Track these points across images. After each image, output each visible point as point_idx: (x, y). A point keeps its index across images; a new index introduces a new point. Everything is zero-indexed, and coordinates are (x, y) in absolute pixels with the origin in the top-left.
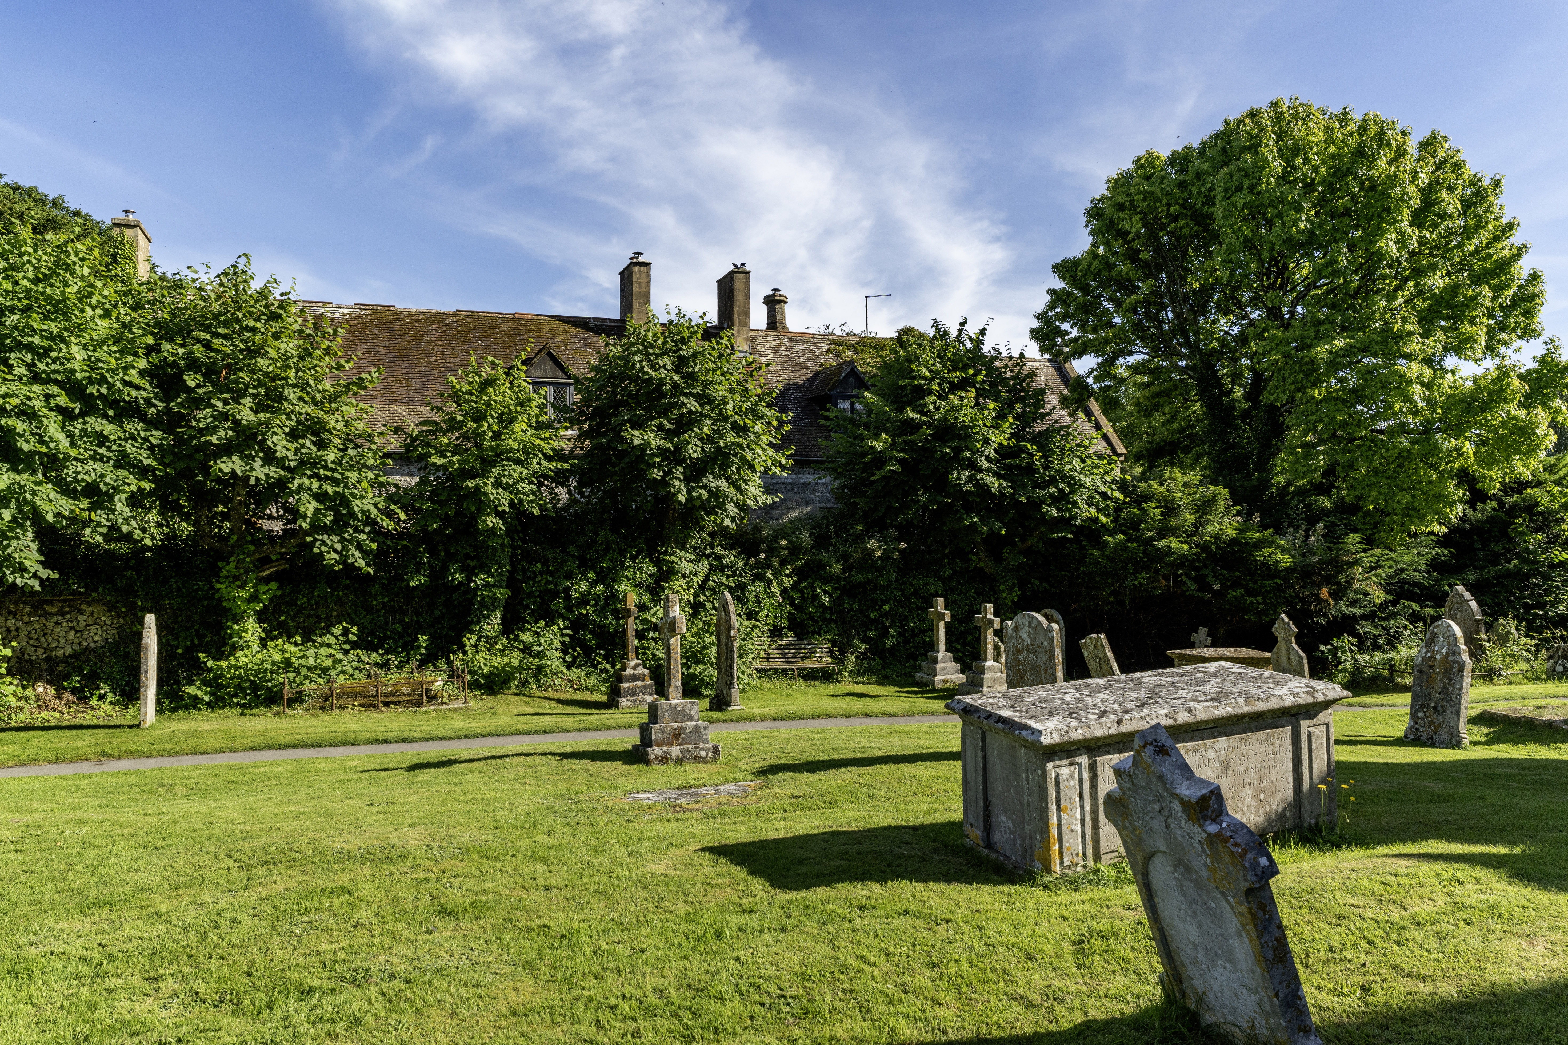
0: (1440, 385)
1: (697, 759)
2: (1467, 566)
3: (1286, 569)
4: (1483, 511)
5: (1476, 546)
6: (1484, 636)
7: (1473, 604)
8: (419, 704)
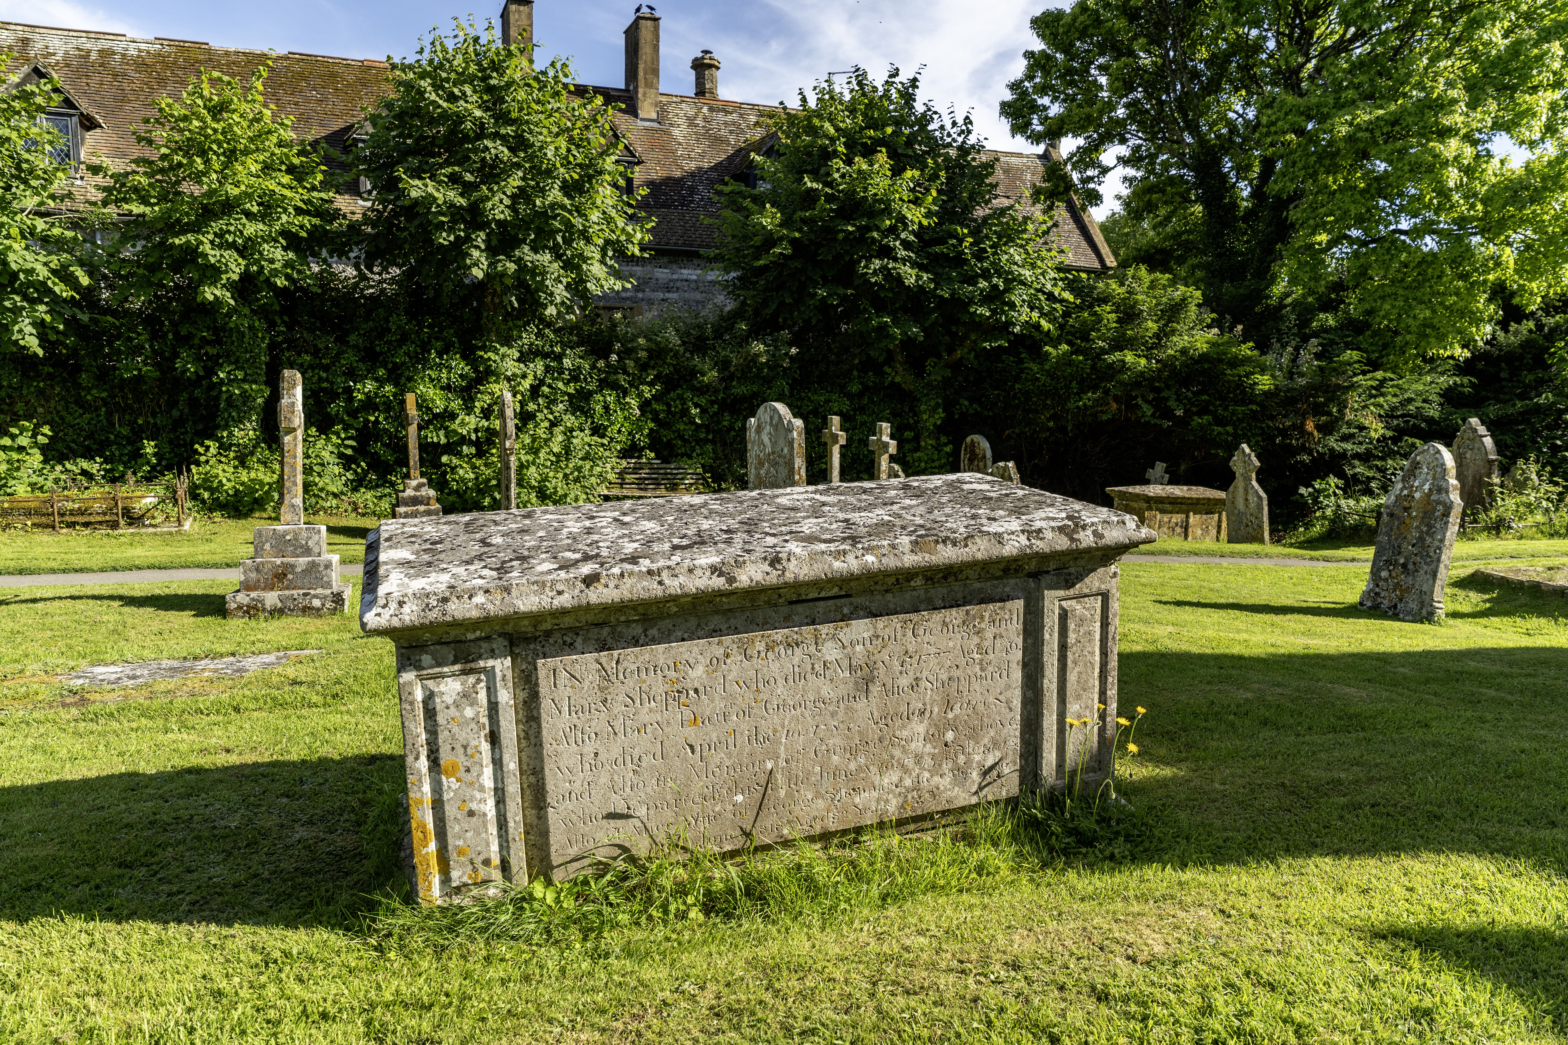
0: (1484, 170)
1: (307, 610)
2: (1489, 399)
3: (1265, 393)
4: (1516, 333)
5: (1503, 375)
6: (1496, 480)
7: (1488, 441)
8: (115, 525)
